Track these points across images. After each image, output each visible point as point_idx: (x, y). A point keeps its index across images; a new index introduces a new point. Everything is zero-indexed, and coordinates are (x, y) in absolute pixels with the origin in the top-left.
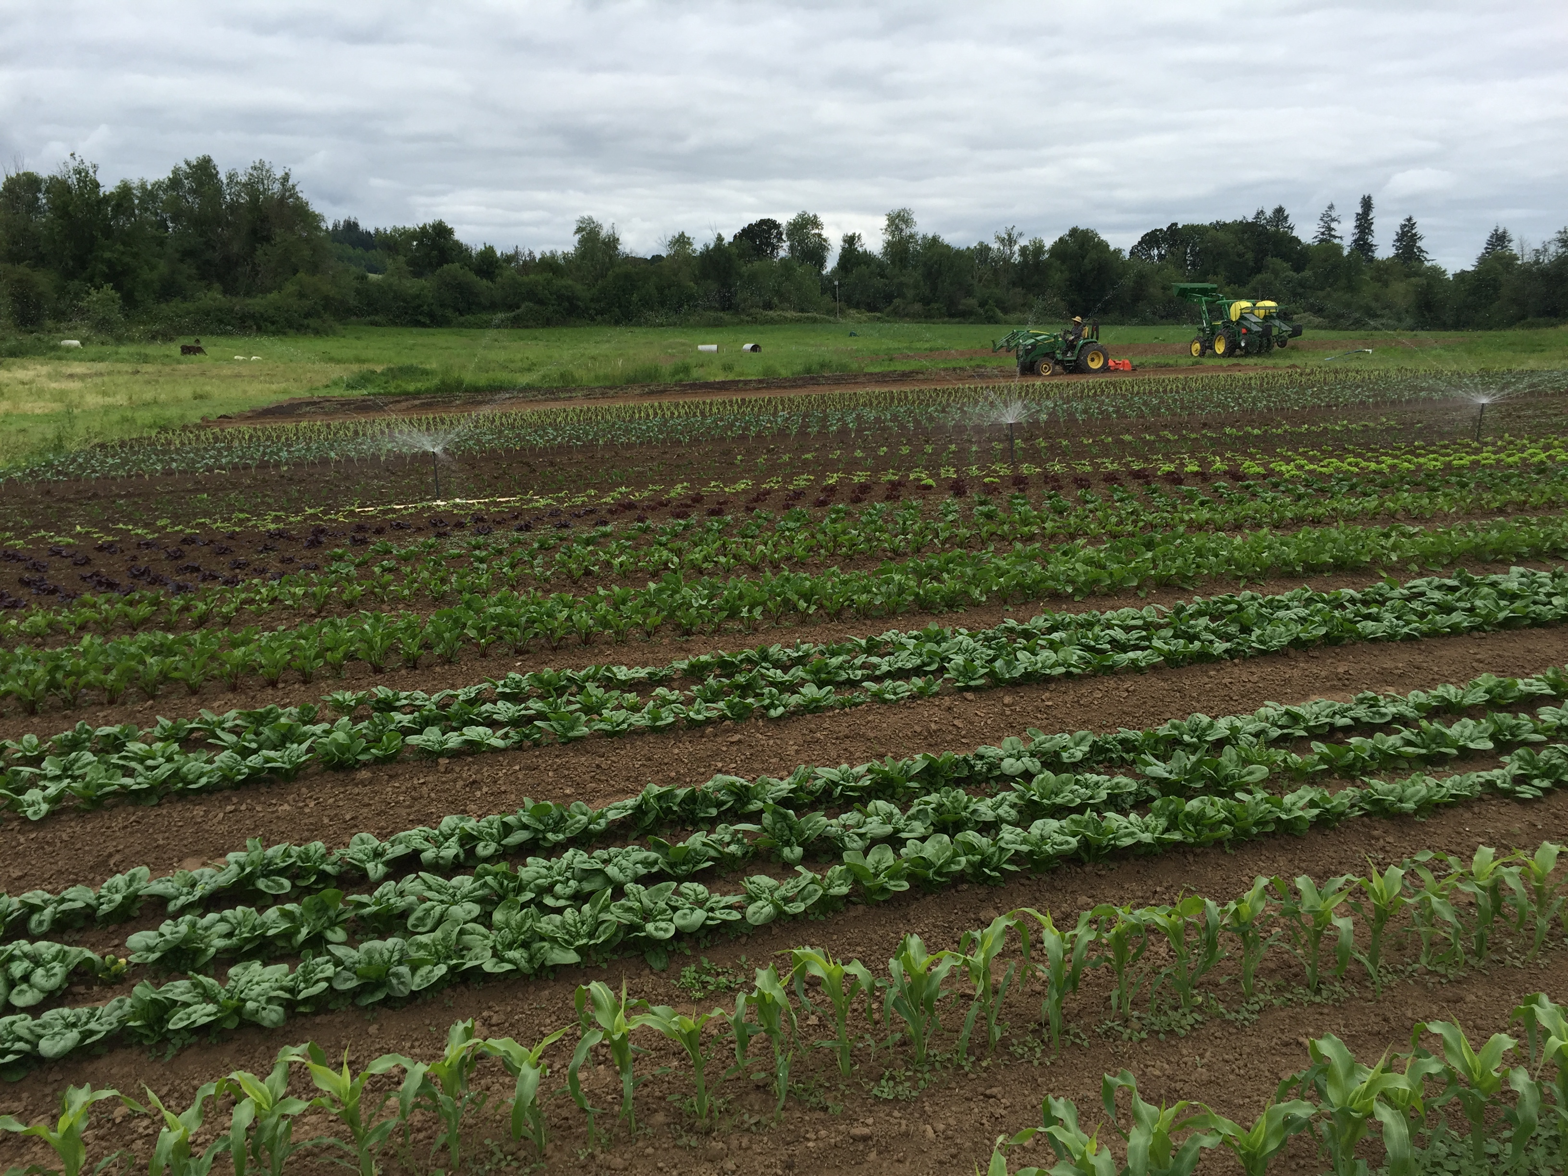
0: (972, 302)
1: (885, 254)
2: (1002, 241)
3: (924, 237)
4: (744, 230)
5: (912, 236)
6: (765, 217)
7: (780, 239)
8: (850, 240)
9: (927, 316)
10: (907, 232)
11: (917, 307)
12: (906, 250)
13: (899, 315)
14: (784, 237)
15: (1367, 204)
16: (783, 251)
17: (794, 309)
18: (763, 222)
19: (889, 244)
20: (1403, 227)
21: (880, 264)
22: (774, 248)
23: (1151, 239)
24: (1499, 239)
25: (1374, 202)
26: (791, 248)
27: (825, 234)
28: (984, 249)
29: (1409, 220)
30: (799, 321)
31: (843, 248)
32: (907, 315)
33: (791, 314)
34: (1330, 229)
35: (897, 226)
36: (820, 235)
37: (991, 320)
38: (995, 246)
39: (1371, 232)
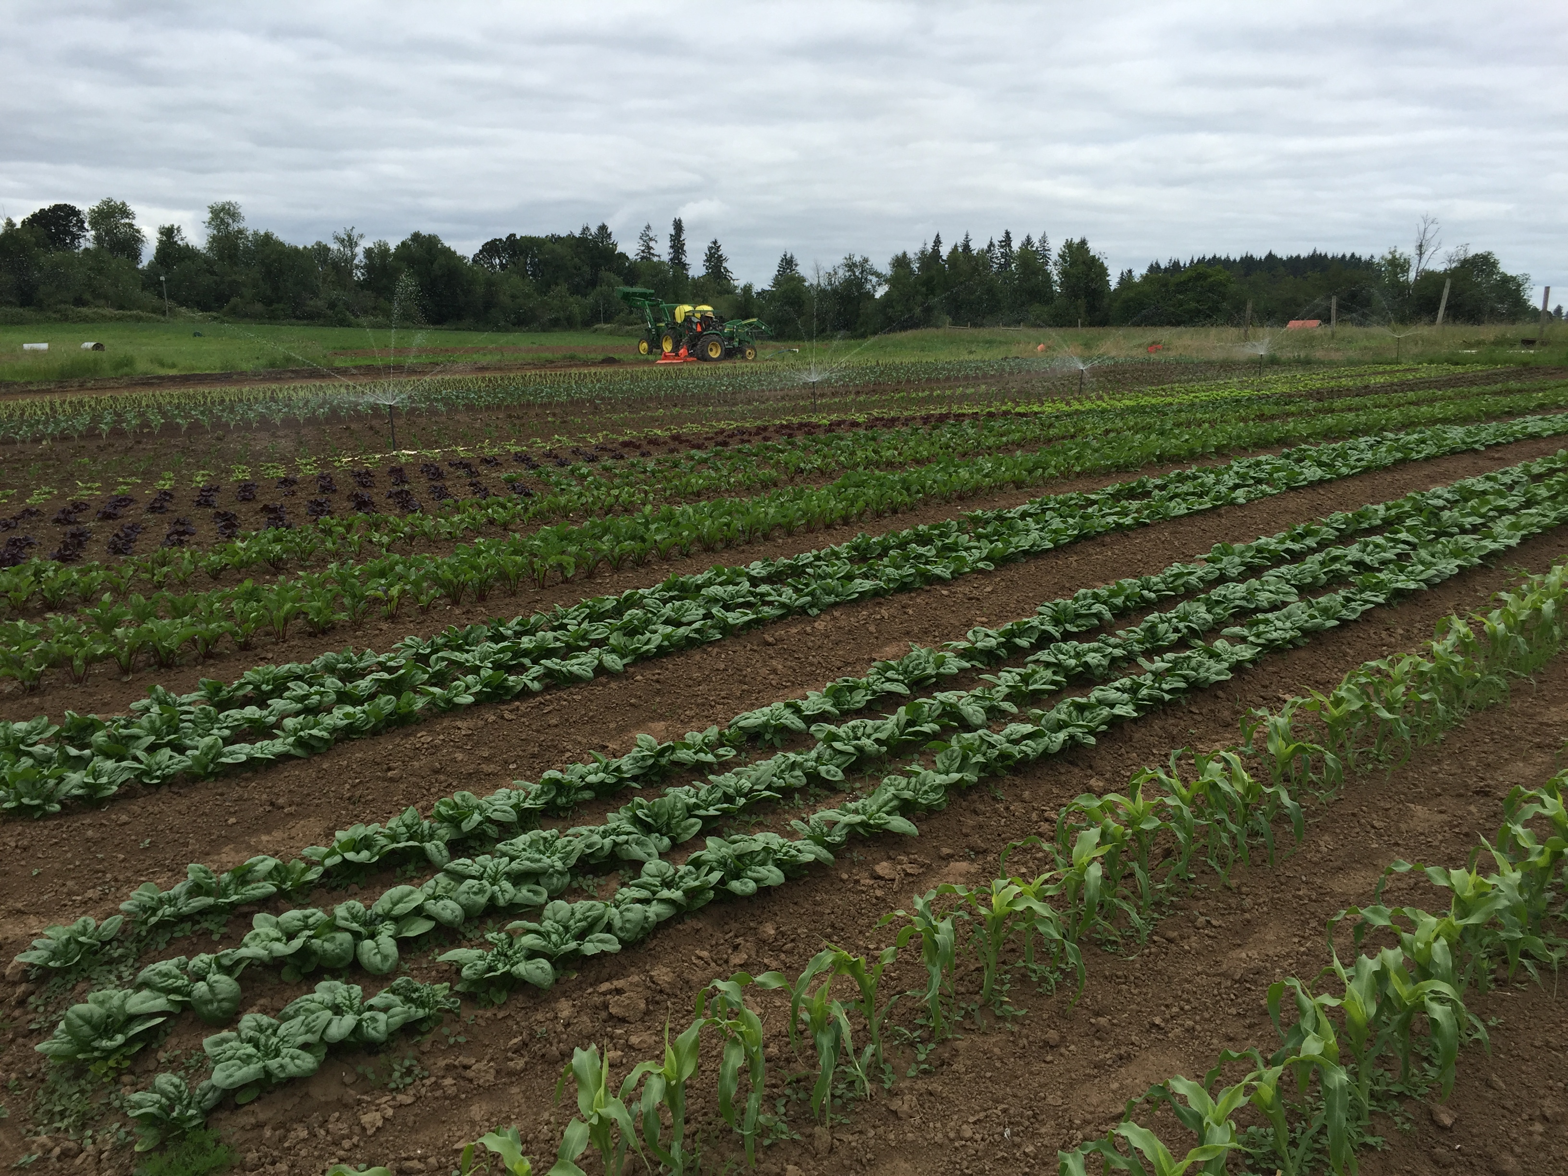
0: (319, 303)
1: (210, 249)
2: (342, 241)
3: (256, 234)
4: (34, 216)
5: (240, 232)
6: (62, 202)
7: (82, 228)
8: (168, 233)
9: (273, 318)
10: (234, 227)
11: (259, 307)
12: (236, 247)
13: (239, 315)
14: (86, 225)
15: (678, 226)
16: (88, 240)
17: (112, 306)
18: (57, 207)
19: (214, 239)
20: (710, 248)
21: (207, 260)
22: (75, 237)
23: (491, 248)
24: (788, 263)
25: (684, 224)
26: (98, 238)
27: (137, 223)
28: (322, 250)
29: (715, 243)
30: (120, 319)
31: (161, 242)
32: (246, 316)
33: (108, 311)
34: (649, 248)
35: (222, 220)
36: (131, 226)
37: (343, 323)
38: (334, 246)
39: (683, 252)
